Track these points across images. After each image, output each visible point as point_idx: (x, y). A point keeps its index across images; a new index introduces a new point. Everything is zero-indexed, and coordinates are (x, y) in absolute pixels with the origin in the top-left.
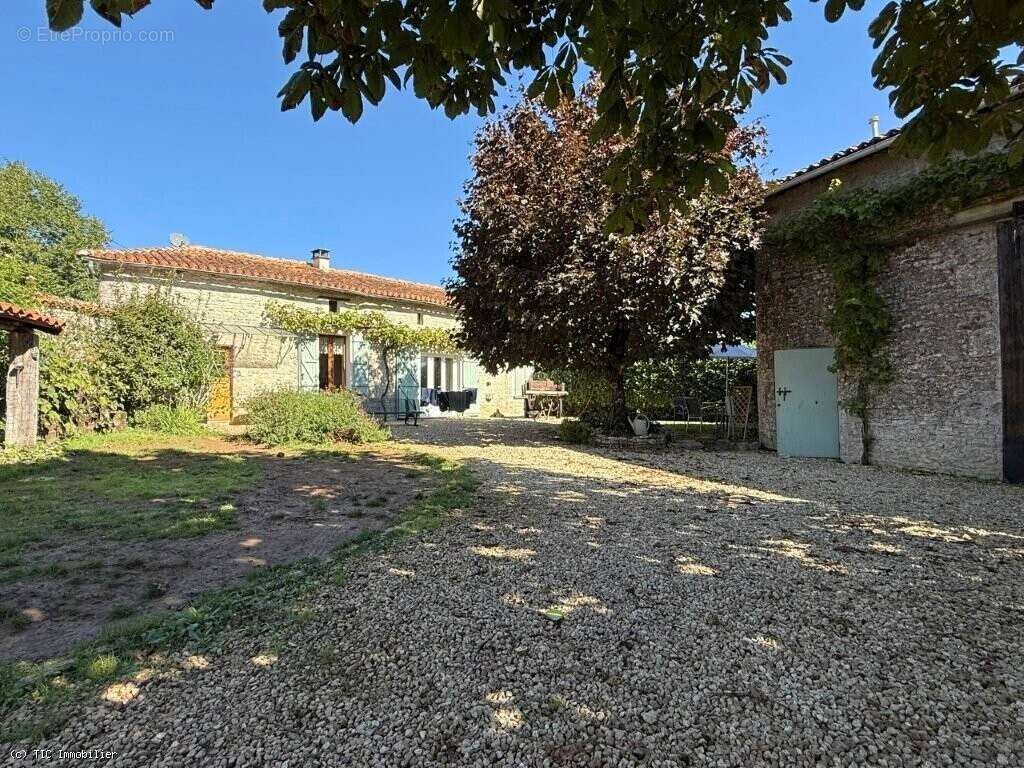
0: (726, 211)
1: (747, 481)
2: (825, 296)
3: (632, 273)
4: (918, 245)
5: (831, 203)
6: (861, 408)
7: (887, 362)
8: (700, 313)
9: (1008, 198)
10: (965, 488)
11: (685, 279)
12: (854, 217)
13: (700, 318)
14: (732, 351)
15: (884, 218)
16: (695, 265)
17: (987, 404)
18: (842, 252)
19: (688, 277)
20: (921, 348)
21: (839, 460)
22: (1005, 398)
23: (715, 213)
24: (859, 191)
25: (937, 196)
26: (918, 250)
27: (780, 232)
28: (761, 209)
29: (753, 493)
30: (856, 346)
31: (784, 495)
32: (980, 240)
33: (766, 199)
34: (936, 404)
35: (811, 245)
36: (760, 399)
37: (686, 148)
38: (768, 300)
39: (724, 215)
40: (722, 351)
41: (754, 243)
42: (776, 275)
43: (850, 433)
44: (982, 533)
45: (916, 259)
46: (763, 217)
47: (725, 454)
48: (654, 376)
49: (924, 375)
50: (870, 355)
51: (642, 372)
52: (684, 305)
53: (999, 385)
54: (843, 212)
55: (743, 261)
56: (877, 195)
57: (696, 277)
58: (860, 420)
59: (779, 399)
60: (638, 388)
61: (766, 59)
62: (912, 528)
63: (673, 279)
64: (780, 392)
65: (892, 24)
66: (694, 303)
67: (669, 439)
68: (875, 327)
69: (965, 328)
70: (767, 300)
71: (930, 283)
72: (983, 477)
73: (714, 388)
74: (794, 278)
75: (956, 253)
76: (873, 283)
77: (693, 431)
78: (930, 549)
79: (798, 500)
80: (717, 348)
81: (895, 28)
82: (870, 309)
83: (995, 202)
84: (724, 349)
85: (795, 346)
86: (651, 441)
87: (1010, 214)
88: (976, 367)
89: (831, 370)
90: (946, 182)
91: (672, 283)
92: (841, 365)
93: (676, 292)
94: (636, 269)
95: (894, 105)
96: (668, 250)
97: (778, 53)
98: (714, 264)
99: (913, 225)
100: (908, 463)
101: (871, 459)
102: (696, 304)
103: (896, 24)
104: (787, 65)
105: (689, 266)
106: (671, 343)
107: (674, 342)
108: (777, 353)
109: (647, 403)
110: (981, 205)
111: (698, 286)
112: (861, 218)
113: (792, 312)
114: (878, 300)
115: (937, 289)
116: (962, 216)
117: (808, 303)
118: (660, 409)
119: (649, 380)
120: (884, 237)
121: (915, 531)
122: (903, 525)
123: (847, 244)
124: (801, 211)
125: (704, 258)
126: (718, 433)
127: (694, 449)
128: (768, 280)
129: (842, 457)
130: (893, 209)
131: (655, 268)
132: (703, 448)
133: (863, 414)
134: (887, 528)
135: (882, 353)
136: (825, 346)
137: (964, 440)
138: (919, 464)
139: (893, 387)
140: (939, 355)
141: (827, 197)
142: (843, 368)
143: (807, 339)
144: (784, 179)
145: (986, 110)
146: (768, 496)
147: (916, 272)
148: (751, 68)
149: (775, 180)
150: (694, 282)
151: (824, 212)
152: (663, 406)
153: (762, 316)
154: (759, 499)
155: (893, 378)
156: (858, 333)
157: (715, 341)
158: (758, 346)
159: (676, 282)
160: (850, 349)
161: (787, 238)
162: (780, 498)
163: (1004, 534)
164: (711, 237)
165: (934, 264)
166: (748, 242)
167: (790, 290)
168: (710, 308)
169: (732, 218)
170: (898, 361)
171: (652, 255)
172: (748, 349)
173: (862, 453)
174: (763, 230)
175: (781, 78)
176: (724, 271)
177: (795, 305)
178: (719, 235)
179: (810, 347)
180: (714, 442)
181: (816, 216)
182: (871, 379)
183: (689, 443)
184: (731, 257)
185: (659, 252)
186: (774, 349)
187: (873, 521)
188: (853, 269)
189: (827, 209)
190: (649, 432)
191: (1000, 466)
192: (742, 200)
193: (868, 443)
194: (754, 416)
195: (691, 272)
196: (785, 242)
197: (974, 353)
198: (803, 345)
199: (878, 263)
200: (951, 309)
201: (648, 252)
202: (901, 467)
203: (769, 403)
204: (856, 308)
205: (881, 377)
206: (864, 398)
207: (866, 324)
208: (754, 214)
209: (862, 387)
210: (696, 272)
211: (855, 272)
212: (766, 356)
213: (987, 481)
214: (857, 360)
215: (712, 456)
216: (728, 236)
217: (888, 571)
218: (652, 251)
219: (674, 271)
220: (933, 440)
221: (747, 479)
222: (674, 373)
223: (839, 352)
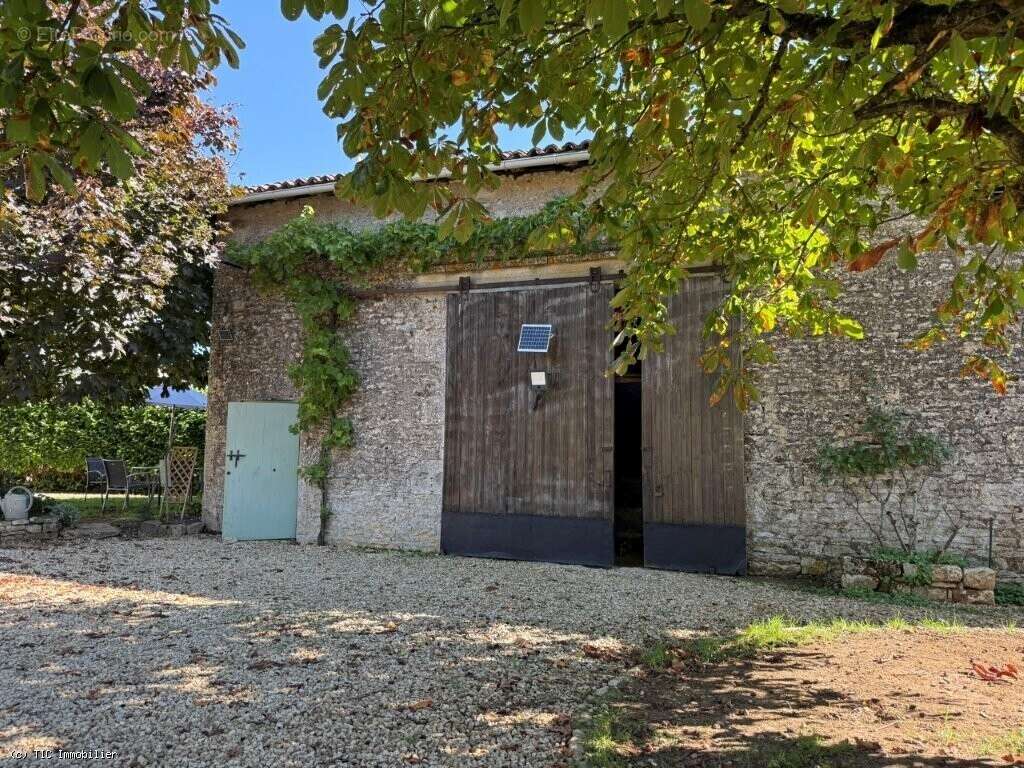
0: (178, 209)
1: (170, 581)
2: (293, 341)
3: (14, 264)
4: (385, 301)
5: (304, 234)
6: (321, 477)
7: (350, 424)
8: (126, 341)
9: (457, 272)
10: (408, 564)
11: (106, 289)
12: (325, 256)
13: (126, 347)
14: (176, 398)
15: (355, 263)
16: (125, 272)
17: (432, 474)
18: (312, 293)
19: (112, 287)
20: (383, 412)
21: (294, 541)
22: (445, 467)
23: (162, 206)
24: (333, 228)
25: (402, 254)
26: (384, 307)
27: (245, 252)
28: (223, 217)
29: (171, 598)
30: (320, 403)
31: (213, 598)
32: (435, 307)
33: (230, 207)
34: (391, 474)
35: (279, 276)
36: (208, 464)
37: (73, 98)
38: (228, 334)
39: (173, 213)
40: (162, 395)
41: (211, 259)
42: (238, 305)
43: (308, 508)
44: (407, 617)
45: (383, 316)
46: (224, 228)
47: (150, 542)
48: (60, 426)
49: (383, 441)
50: (334, 414)
51: (41, 417)
52: (102, 325)
53: (442, 454)
54: (314, 246)
55: (195, 279)
56: (350, 237)
57: (123, 288)
58: (319, 491)
59: (229, 464)
60: (31, 443)
61: (215, 27)
62: (342, 623)
63: (87, 286)
64: (231, 456)
65: (338, 49)
66: (118, 325)
67: (65, 523)
68: (340, 384)
69: (419, 394)
70: (225, 335)
71: (393, 343)
72: (424, 550)
73: (152, 446)
74: (261, 313)
75: (416, 316)
76: (342, 335)
77: (112, 509)
78: (354, 646)
79: (229, 602)
80: (156, 391)
81: (341, 55)
82: (338, 364)
83: (447, 273)
84: (165, 394)
85: (255, 398)
86: (31, 529)
87: (457, 288)
88: (426, 435)
89: (294, 431)
90: (410, 241)
91: (85, 290)
92: (304, 426)
93: (91, 306)
94: (25, 260)
95: (342, 139)
96: (82, 242)
97: (229, 27)
98: (151, 276)
99: (383, 279)
100: (363, 540)
101: (328, 538)
102: (123, 327)
103: (341, 51)
104: (240, 47)
105: (115, 271)
106: (78, 379)
107: (82, 377)
108: (231, 405)
109: (45, 466)
110: (436, 273)
111: (125, 302)
112: (332, 258)
113: (254, 355)
114: (346, 353)
115: (398, 350)
116: (423, 280)
117: (273, 346)
118: (68, 476)
119: (51, 431)
120: (356, 285)
121: (347, 626)
122: (337, 619)
123: (317, 285)
124: (272, 233)
125: (138, 265)
126: (145, 511)
127: (104, 537)
128: (228, 310)
129: (298, 537)
130: (363, 256)
131: (58, 264)
132: (119, 536)
133: (323, 484)
134: (318, 627)
135: (346, 414)
136: (287, 401)
137: (412, 512)
138: (373, 540)
139: (355, 453)
140: (397, 420)
141: (299, 224)
142: (306, 430)
143: (270, 391)
144: (256, 189)
145: (446, 180)
146: (189, 601)
147: (382, 330)
148: (196, 31)
149: (242, 186)
150: (121, 296)
151: (295, 241)
152: (71, 470)
153: (218, 355)
154: (176, 607)
155: (355, 444)
156: (324, 389)
157: (153, 381)
158: (209, 394)
159: (92, 291)
160: (314, 407)
161: (253, 262)
162: (206, 602)
163: (424, 615)
164: (152, 237)
165: (397, 324)
166: (202, 253)
167: (255, 327)
168: (143, 335)
169: (184, 220)
170: (360, 424)
171: (56, 243)
172: (196, 397)
173: (318, 530)
174: (222, 244)
175: (232, 59)
176: (166, 289)
177: (259, 347)
178: (165, 238)
179: (273, 400)
180: (137, 525)
181: (287, 244)
182: (332, 444)
183: (99, 527)
184: (180, 270)
185: (67, 240)
186: (229, 400)
187: (307, 619)
188: (324, 314)
189: (298, 238)
190: (31, 513)
191: (438, 538)
192: (198, 199)
193: (326, 518)
194: (197, 488)
195: (117, 279)
196: (250, 267)
197: (424, 421)
198: (265, 398)
199: (347, 314)
200: (409, 373)
201: (50, 238)
202: (356, 545)
203: (218, 470)
204: (323, 360)
205: (343, 441)
206: (325, 465)
207: (332, 380)
208: (213, 221)
209: (325, 453)
210: (124, 282)
211: (326, 318)
212: (219, 409)
213: (427, 555)
214: (321, 420)
215: (128, 546)
216: (176, 242)
217: (300, 686)
218: (58, 238)
219: (89, 273)
220: (387, 512)
221: (170, 577)
222: (94, 423)
223: (303, 410)
